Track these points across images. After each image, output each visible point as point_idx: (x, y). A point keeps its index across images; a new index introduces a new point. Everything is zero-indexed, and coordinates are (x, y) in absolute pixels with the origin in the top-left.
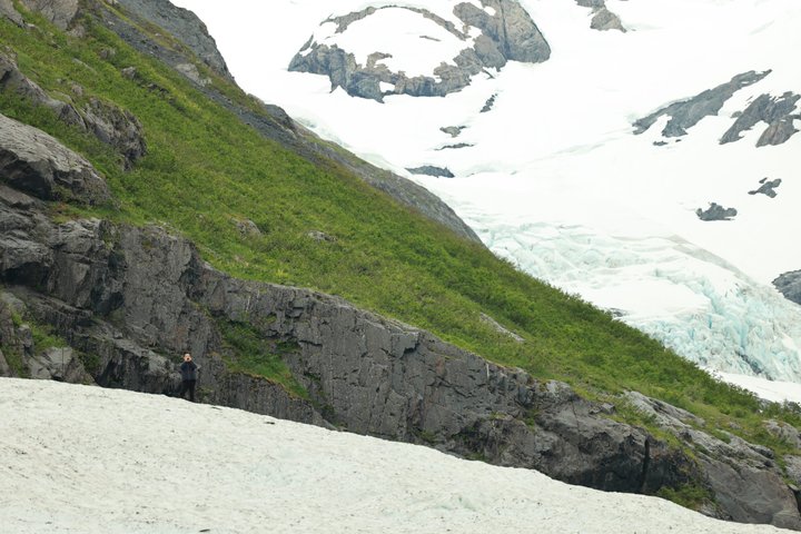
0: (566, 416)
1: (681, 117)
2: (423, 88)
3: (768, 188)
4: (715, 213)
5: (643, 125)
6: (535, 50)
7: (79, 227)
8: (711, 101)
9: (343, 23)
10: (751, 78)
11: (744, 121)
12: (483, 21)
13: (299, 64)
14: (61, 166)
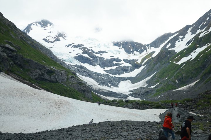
1: (69, 46)
2: (52, 42)
3: (74, 51)
4: (70, 52)
5: (66, 46)
6: (60, 40)
8: (71, 45)
9: (46, 37)
10: (73, 44)
11: (73, 46)
12: (56, 38)
13: (43, 40)
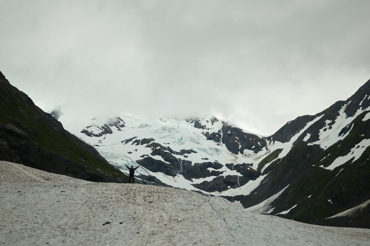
0: (87, 171)
1: (127, 141)
2: (97, 136)
3: (136, 150)
4: (130, 153)
5: (122, 142)
6: (111, 132)
7: (24, 142)
8: (131, 140)
9: (88, 127)
10: (136, 137)
11: (134, 142)
12: (104, 128)
13: (82, 132)
14: (23, 134)
